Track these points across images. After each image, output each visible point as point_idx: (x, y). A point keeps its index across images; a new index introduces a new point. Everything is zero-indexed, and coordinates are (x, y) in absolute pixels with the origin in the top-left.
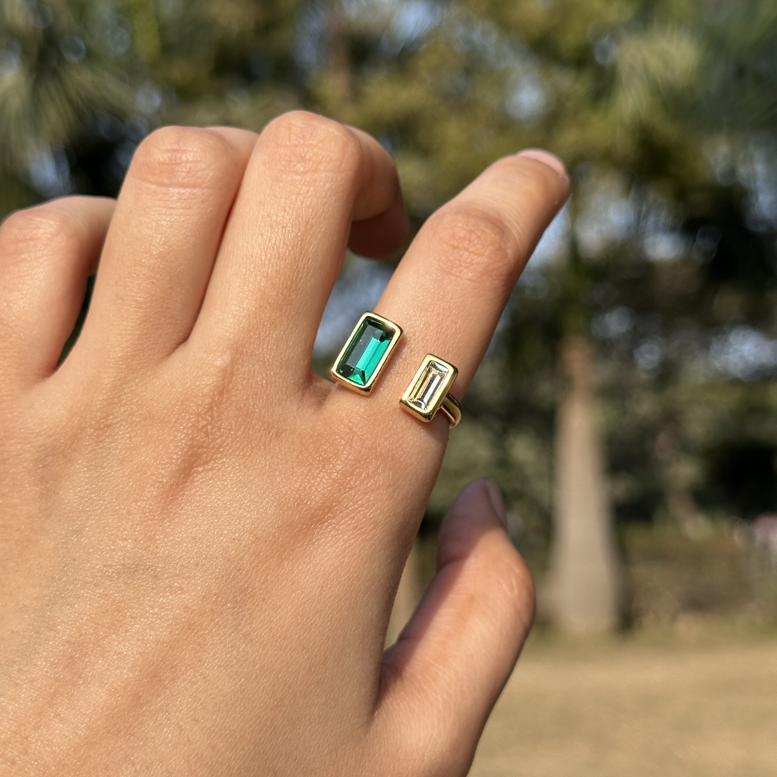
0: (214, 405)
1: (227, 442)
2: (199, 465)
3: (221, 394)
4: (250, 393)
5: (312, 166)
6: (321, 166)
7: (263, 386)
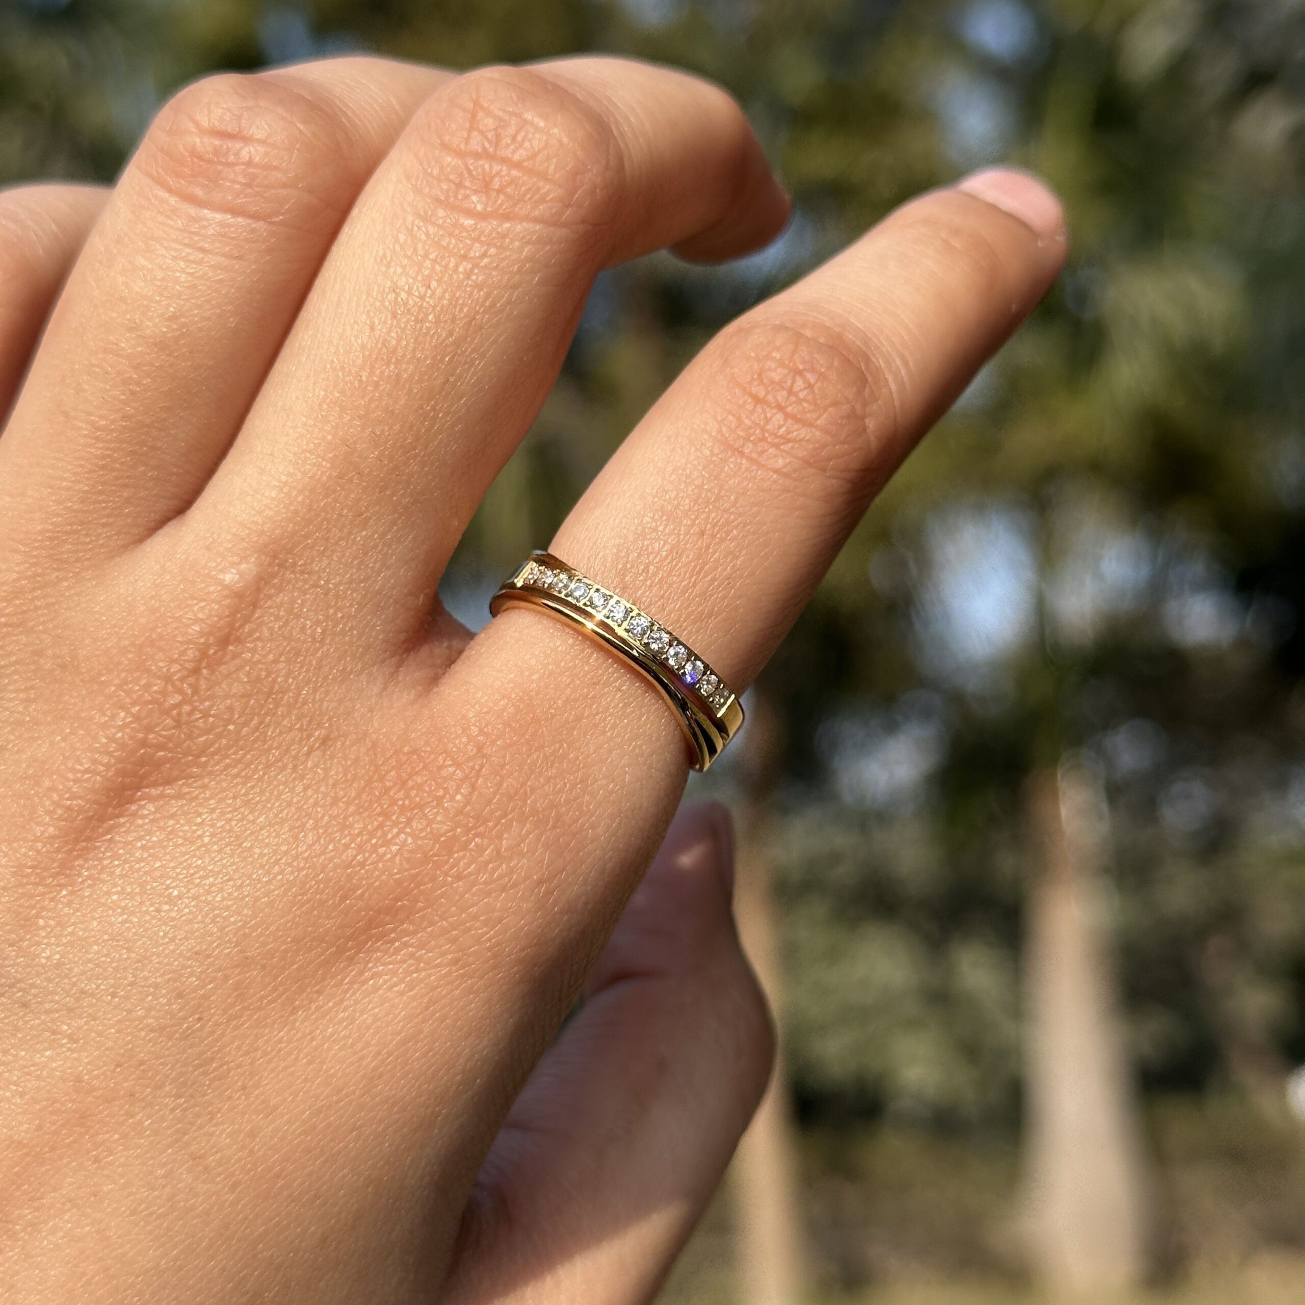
0: (204, 664)
1: (217, 745)
2: (155, 785)
3: (224, 642)
4: (284, 649)
5: (501, 205)
6: (521, 208)
7: (314, 639)
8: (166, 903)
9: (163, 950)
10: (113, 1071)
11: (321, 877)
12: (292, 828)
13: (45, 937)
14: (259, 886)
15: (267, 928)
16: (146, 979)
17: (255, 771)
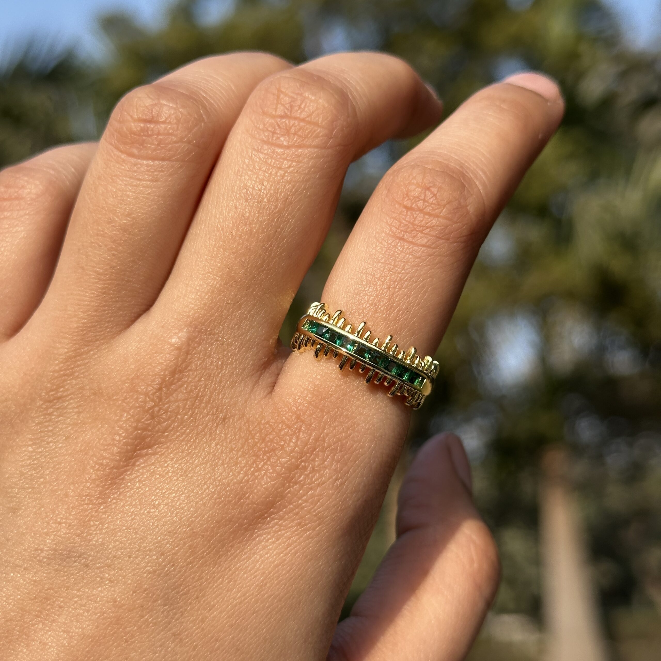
0: (164, 385)
3: (173, 373)
4: (203, 374)
5: (296, 141)
6: (307, 142)
7: (217, 367)
8: (153, 508)
9: (153, 532)
10: (132, 595)
11: (228, 489)
12: (211, 465)
13: (94, 530)
14: (198, 495)
15: (203, 516)
16: (145, 547)
17: (192, 437)
